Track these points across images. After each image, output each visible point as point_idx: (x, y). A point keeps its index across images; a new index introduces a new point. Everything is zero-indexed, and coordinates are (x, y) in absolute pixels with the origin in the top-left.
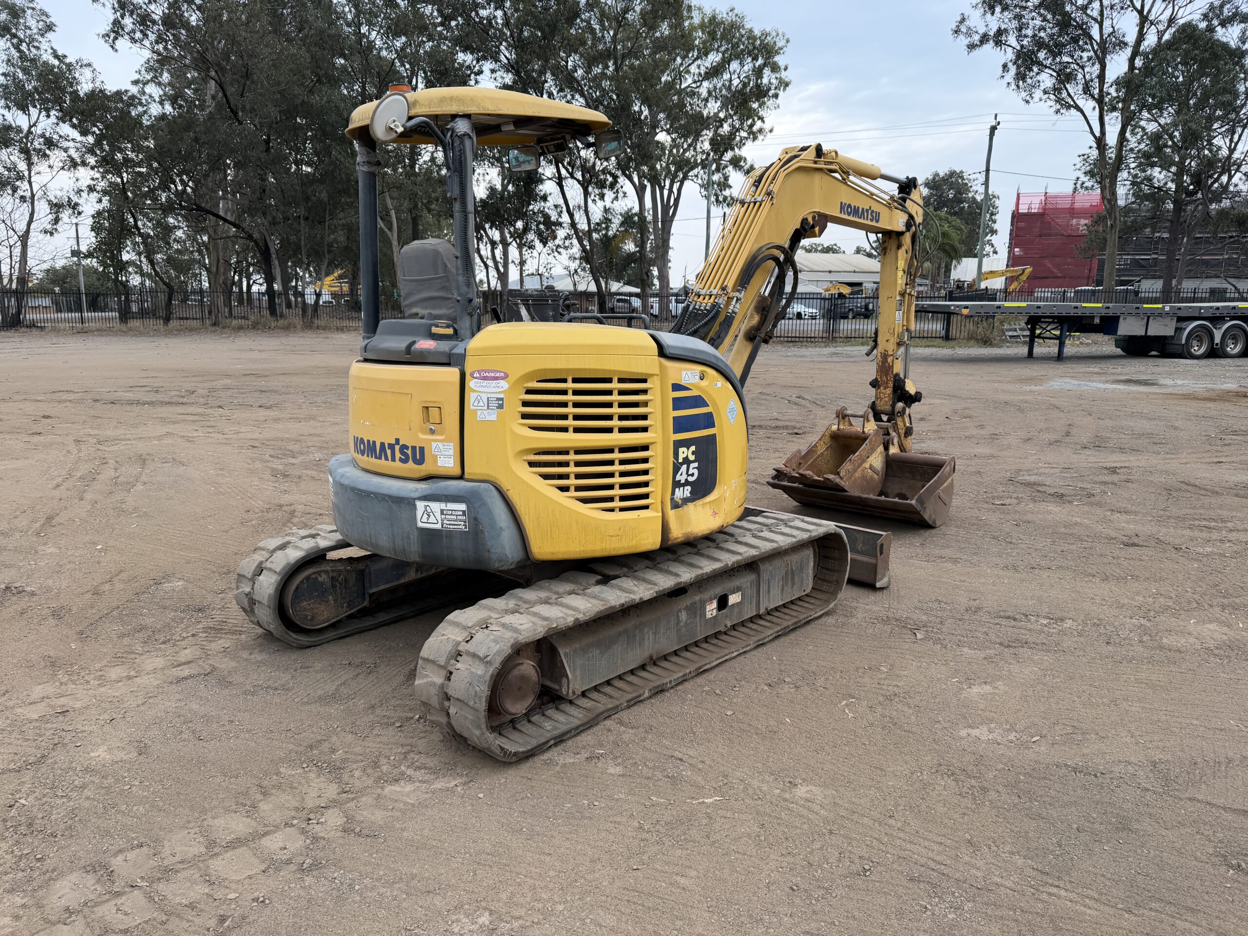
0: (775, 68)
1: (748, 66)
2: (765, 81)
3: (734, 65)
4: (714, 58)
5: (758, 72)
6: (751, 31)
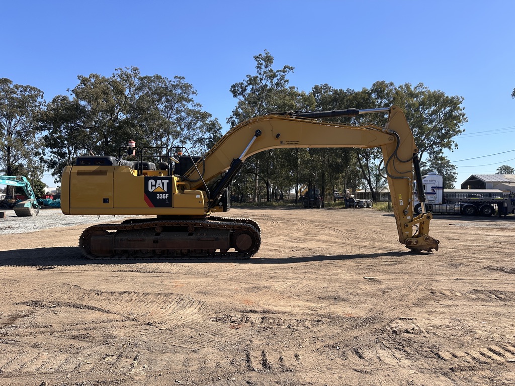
0: (458, 109)
2: (454, 114)
5: (452, 111)
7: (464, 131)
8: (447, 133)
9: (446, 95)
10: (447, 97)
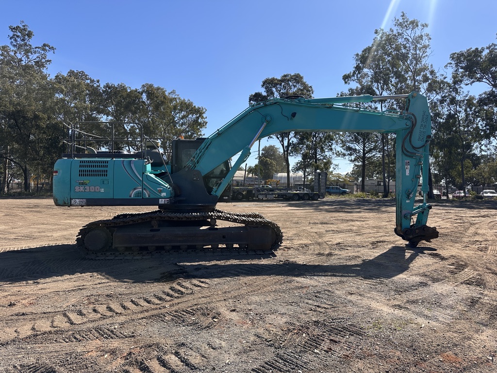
0: (202, 118)
1: (195, 116)
2: (199, 121)
3: (190, 116)
4: (183, 113)
5: (198, 118)
6: (195, 107)
8: (192, 134)
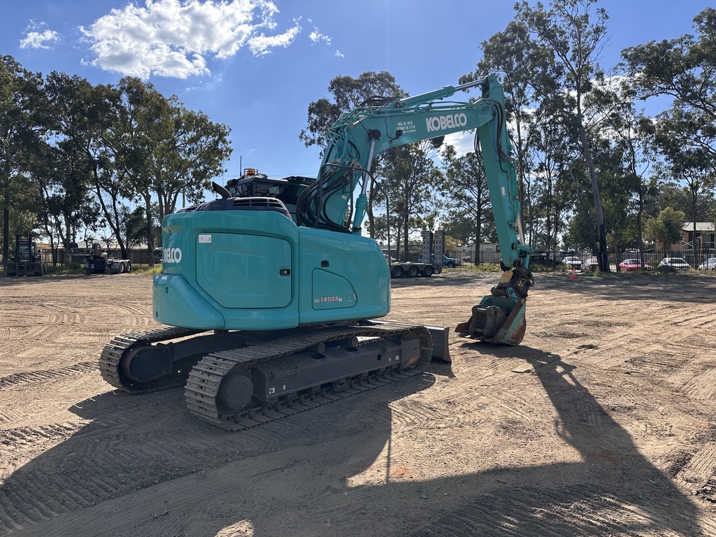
7: (226, 171)
8: (206, 170)
9: (209, 121)
10: (211, 123)
